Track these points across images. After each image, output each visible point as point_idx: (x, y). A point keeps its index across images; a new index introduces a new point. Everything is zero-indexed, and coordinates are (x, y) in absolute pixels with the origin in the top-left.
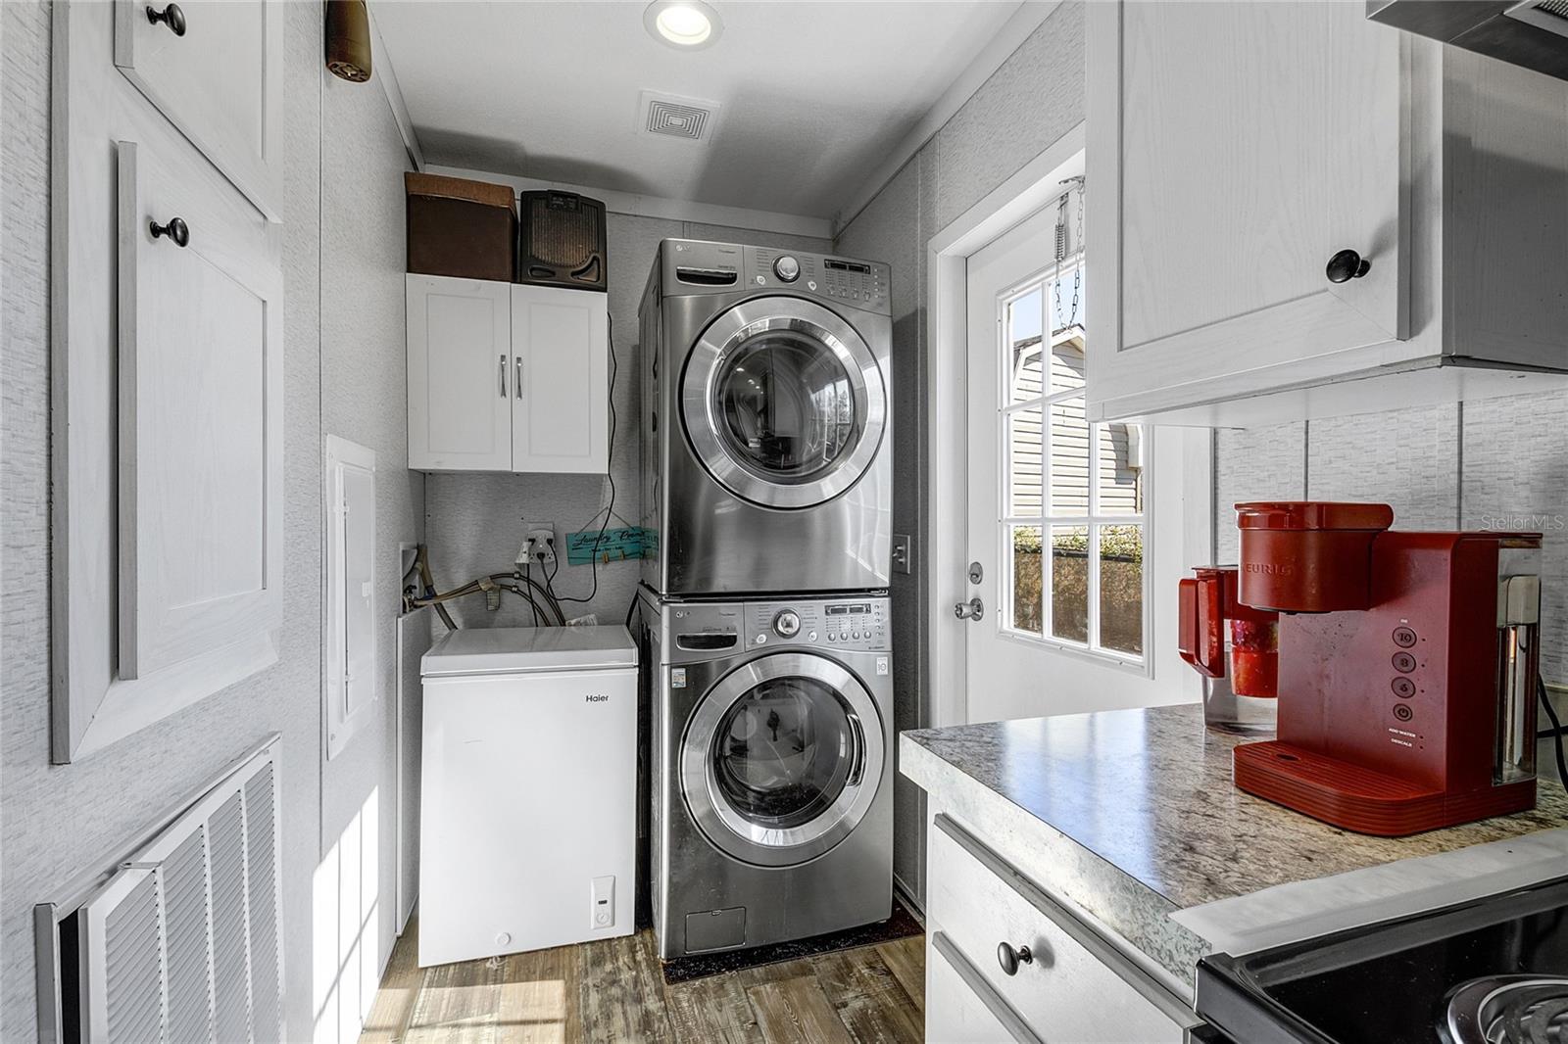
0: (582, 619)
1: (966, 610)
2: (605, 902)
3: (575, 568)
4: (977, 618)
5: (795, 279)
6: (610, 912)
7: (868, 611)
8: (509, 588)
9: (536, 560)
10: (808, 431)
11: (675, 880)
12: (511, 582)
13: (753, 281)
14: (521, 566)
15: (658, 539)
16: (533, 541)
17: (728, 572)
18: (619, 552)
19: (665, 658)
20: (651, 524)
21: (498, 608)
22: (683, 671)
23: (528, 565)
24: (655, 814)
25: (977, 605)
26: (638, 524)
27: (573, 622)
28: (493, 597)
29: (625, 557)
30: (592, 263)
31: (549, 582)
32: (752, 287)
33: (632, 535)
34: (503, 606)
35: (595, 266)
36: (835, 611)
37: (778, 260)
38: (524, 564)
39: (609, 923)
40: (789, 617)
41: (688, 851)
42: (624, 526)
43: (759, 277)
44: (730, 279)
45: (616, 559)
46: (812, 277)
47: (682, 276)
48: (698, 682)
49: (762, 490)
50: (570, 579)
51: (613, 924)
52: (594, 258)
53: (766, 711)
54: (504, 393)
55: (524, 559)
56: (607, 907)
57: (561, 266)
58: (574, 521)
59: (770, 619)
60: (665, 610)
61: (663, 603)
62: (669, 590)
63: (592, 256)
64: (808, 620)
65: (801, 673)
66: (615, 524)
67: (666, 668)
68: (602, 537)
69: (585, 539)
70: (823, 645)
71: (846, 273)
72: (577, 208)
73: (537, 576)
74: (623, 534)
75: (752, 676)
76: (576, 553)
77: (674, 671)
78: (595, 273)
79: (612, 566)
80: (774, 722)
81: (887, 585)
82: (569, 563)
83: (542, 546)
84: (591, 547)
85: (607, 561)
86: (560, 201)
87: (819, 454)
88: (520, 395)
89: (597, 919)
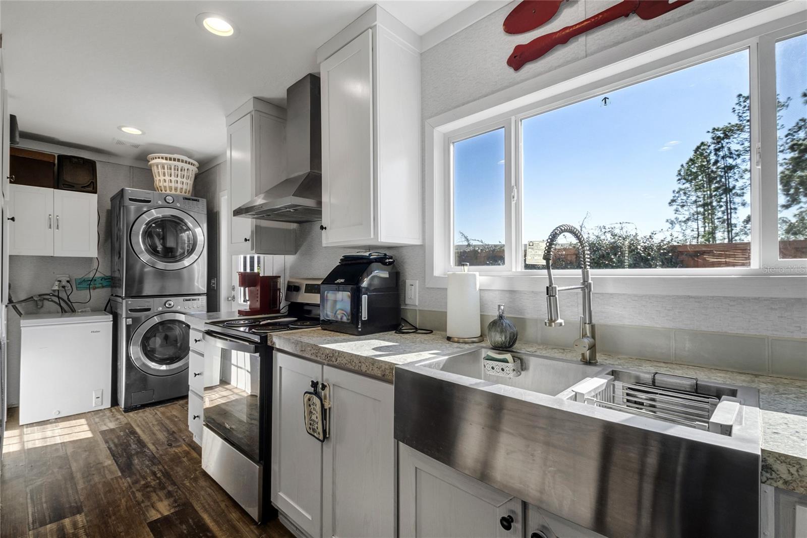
0: (84, 310)
1: (230, 299)
2: (99, 398)
3: (79, 292)
4: (234, 301)
5: (172, 203)
6: (101, 401)
7: (199, 300)
8: (48, 299)
9: (61, 288)
10: (180, 245)
11: (128, 383)
12: (48, 297)
13: (157, 203)
14: (54, 291)
15: (120, 280)
16: (60, 281)
17: (148, 289)
18: (100, 285)
19: (124, 316)
20: (117, 275)
21: (42, 307)
22: (131, 319)
23: (58, 290)
24: (119, 367)
25: (234, 297)
26: (110, 275)
27: (79, 311)
28: (40, 303)
29: (103, 287)
30: (90, 183)
31: (68, 297)
32: (157, 205)
33: (105, 279)
34: (44, 306)
35: (92, 184)
36: (187, 300)
37: (166, 197)
38: (56, 290)
39: (101, 404)
40: (170, 302)
41: (133, 374)
42: (103, 276)
43: (159, 202)
44: (149, 201)
45: (99, 288)
46: (178, 202)
47: (131, 199)
48: (137, 322)
49: (161, 265)
50: (78, 296)
51: (102, 404)
52: (92, 182)
53: (163, 335)
54: (50, 228)
55: (56, 288)
56: (100, 399)
57: (77, 184)
58: (79, 273)
59: (163, 303)
60: (124, 301)
61: (123, 299)
62: (125, 295)
63: (91, 181)
64: (176, 303)
65: (176, 319)
66: (98, 275)
67: (124, 319)
68: (93, 280)
69: (84, 281)
70: (183, 310)
71: (191, 201)
72: (84, 163)
73: (63, 295)
74: (102, 279)
75: (157, 320)
76: (80, 286)
77: (128, 320)
78: (92, 186)
79: (97, 290)
80: (166, 338)
81: (206, 292)
82: (77, 289)
83: (64, 283)
84: (89, 284)
85: (94, 288)
86: (76, 160)
87: (184, 253)
88: (58, 229)
89: (95, 403)
